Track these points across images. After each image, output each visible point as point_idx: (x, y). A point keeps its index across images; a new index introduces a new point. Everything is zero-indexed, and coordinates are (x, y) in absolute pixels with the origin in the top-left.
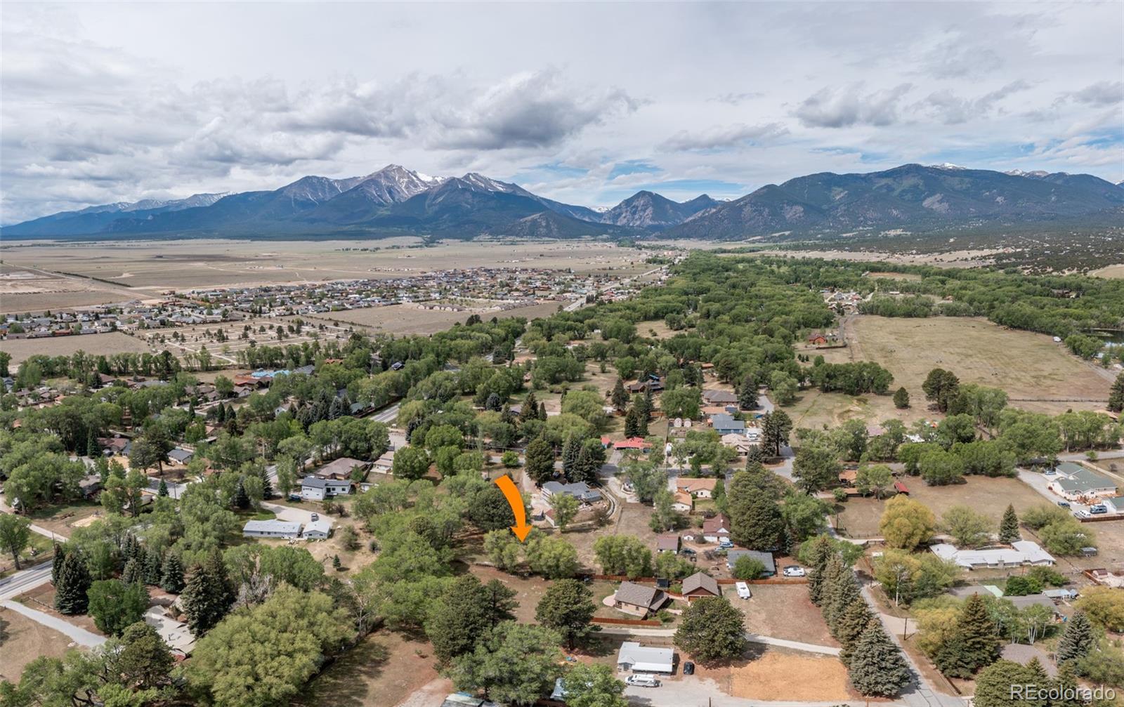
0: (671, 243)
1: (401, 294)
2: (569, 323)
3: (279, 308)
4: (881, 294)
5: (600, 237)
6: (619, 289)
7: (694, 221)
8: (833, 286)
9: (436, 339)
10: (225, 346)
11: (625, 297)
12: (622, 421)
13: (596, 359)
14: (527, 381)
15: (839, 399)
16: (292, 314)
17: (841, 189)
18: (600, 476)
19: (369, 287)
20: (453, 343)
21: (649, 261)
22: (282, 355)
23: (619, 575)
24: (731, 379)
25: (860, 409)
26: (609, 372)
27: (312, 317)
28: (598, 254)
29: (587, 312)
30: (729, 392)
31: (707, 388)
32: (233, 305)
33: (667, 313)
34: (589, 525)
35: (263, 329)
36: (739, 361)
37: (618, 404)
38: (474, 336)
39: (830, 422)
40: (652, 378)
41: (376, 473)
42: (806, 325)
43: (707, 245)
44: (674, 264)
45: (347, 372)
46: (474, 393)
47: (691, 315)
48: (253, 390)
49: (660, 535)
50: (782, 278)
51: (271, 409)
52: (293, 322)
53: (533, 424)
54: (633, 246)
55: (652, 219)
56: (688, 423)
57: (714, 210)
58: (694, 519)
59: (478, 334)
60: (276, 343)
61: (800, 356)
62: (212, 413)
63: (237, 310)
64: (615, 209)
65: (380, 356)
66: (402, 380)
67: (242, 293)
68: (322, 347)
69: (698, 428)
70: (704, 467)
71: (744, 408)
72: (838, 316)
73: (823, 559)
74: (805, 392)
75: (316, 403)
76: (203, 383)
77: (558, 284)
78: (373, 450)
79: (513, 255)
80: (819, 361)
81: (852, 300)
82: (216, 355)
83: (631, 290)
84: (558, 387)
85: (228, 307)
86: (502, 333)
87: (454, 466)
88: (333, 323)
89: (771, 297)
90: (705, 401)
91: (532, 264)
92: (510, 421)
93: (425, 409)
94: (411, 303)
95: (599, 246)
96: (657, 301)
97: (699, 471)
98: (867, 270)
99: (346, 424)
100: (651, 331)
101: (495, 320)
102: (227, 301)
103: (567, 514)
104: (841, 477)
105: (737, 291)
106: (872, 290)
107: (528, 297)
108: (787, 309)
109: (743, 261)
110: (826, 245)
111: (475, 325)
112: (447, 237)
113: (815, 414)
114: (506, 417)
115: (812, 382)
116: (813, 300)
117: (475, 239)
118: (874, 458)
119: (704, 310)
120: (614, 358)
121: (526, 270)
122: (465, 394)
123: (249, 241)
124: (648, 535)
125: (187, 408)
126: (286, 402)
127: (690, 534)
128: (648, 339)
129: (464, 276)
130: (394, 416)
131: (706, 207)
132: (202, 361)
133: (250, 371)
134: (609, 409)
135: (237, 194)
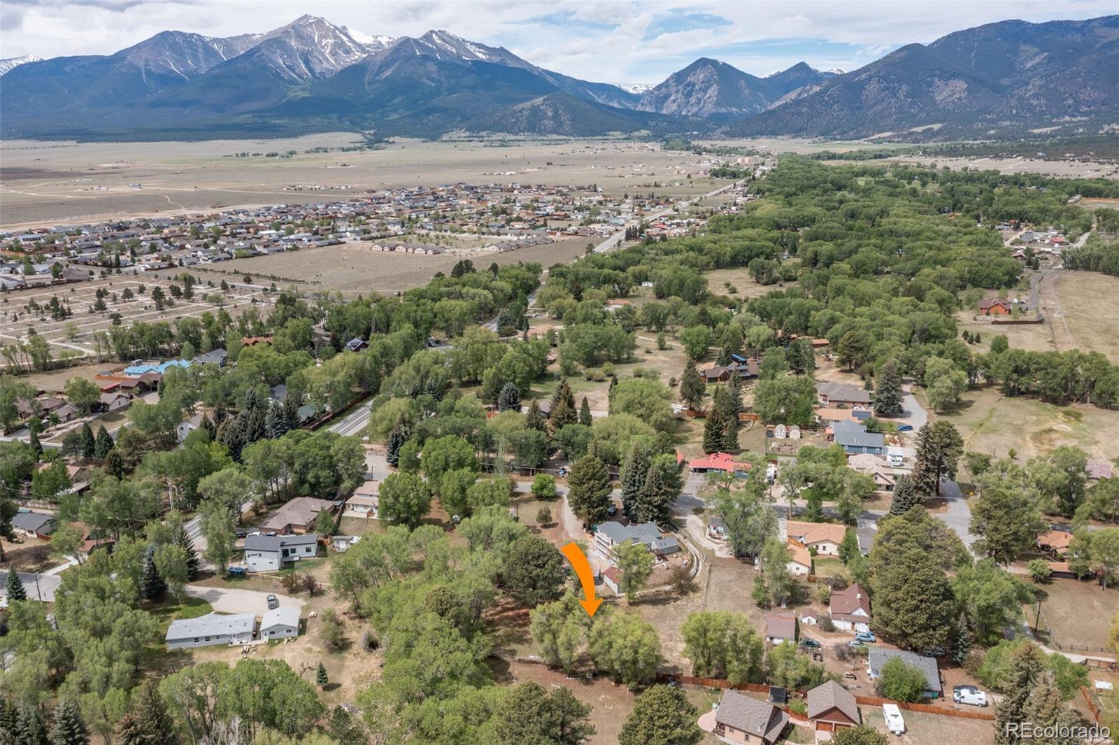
0: (747, 143)
1: (342, 226)
2: (606, 271)
3: (150, 256)
4: (1103, 235)
5: (637, 133)
6: (674, 218)
7: (785, 106)
8: (1019, 219)
9: (410, 300)
10: (68, 325)
11: (683, 231)
12: (699, 426)
13: (649, 328)
14: (552, 362)
15: (1033, 408)
16: (172, 266)
17: (1036, 50)
18: (674, 514)
19: (290, 218)
20: (438, 304)
21: (715, 174)
22: (171, 336)
23: (716, 678)
24: (857, 365)
25: (1070, 429)
26: (671, 349)
27: (205, 270)
28: (636, 160)
29: (631, 255)
30: (856, 388)
31: (820, 378)
32: (68, 254)
33: (750, 258)
34: (666, 592)
35: (128, 294)
36: (872, 338)
37: (691, 400)
38: (467, 293)
39: (1019, 446)
40: (737, 360)
41: (352, 519)
42: (976, 283)
43: (804, 147)
44: (754, 178)
45: (282, 358)
46: (477, 382)
47: (789, 261)
48: (131, 397)
49: (767, 614)
50: (930, 203)
51: (170, 426)
52: (176, 278)
53: (574, 431)
54: (688, 149)
55: (718, 104)
56: (795, 433)
57: (817, 89)
58: (815, 589)
59: (473, 291)
60: (155, 316)
61: (966, 334)
62: (72, 442)
63: (76, 262)
64: (659, 87)
65: (326, 330)
66: (368, 366)
67: (79, 233)
68: (233, 318)
69: (812, 440)
70: (826, 504)
71: (881, 413)
72: (1028, 271)
73: (1024, 681)
74: (976, 393)
75: (244, 412)
76: (43, 392)
77: (580, 209)
78: (343, 481)
79: (504, 163)
80: (1000, 346)
81: (1051, 244)
82: (58, 345)
83: (692, 220)
84: (598, 372)
85: (59, 259)
86: (508, 287)
87: (469, 500)
88: (242, 278)
89: (916, 235)
90: (821, 400)
91: (535, 175)
92: (540, 427)
93: (412, 412)
94: (359, 242)
95: (634, 148)
96: (735, 238)
97: (819, 512)
98: (1077, 192)
99: (297, 442)
100: (728, 285)
101: (494, 268)
102: (55, 249)
103: (638, 573)
104: (1042, 540)
105: (858, 223)
106: (1087, 228)
107: (537, 231)
108: (943, 256)
109: (863, 173)
110: (1003, 149)
111: (467, 276)
112: (400, 135)
113: (994, 431)
114: (534, 421)
115: (988, 378)
116: (986, 243)
117: (445, 137)
118: (1096, 514)
119: (809, 254)
120: (677, 327)
121: (529, 187)
122: (465, 385)
123: (74, 143)
124: (750, 612)
125: (25, 438)
126: (192, 412)
127: (812, 614)
128: (725, 297)
129: (436, 198)
130: (365, 423)
131: (803, 83)
132: (34, 355)
133: (120, 366)
134: (678, 407)
135: (42, 61)
